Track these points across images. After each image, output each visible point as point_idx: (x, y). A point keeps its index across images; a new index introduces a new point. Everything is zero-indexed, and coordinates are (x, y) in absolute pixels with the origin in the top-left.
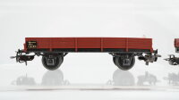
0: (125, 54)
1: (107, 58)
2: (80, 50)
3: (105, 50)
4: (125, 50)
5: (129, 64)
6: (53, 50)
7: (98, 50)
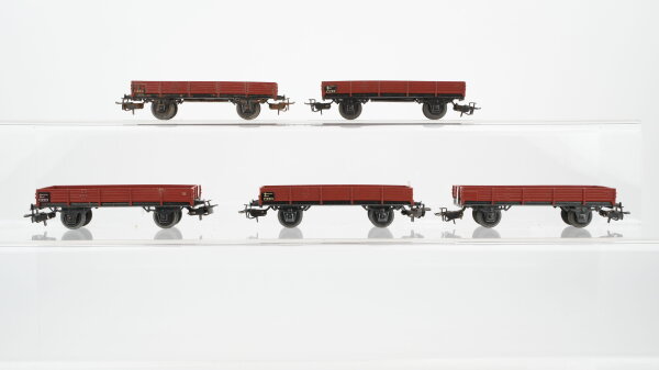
0: (381, 207)
1: (360, 212)
2: (326, 203)
3: (356, 203)
4: (379, 202)
5: (386, 220)
6: (293, 202)
7: (347, 203)
